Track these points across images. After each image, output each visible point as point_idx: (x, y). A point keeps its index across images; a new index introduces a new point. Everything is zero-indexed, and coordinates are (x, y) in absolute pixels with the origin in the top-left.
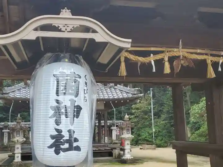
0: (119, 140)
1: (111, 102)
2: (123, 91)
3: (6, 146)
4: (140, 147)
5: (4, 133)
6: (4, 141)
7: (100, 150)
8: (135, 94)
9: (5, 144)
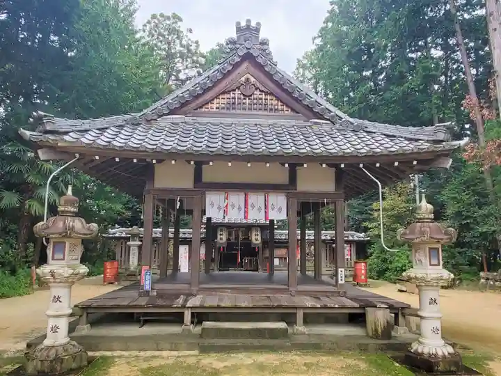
0: (351, 269)
1: (361, 165)
2: (395, 136)
3: (132, 272)
4: (398, 286)
5: (131, 248)
6: (131, 263)
7: (325, 307)
8: (440, 142)
9: (132, 269)
